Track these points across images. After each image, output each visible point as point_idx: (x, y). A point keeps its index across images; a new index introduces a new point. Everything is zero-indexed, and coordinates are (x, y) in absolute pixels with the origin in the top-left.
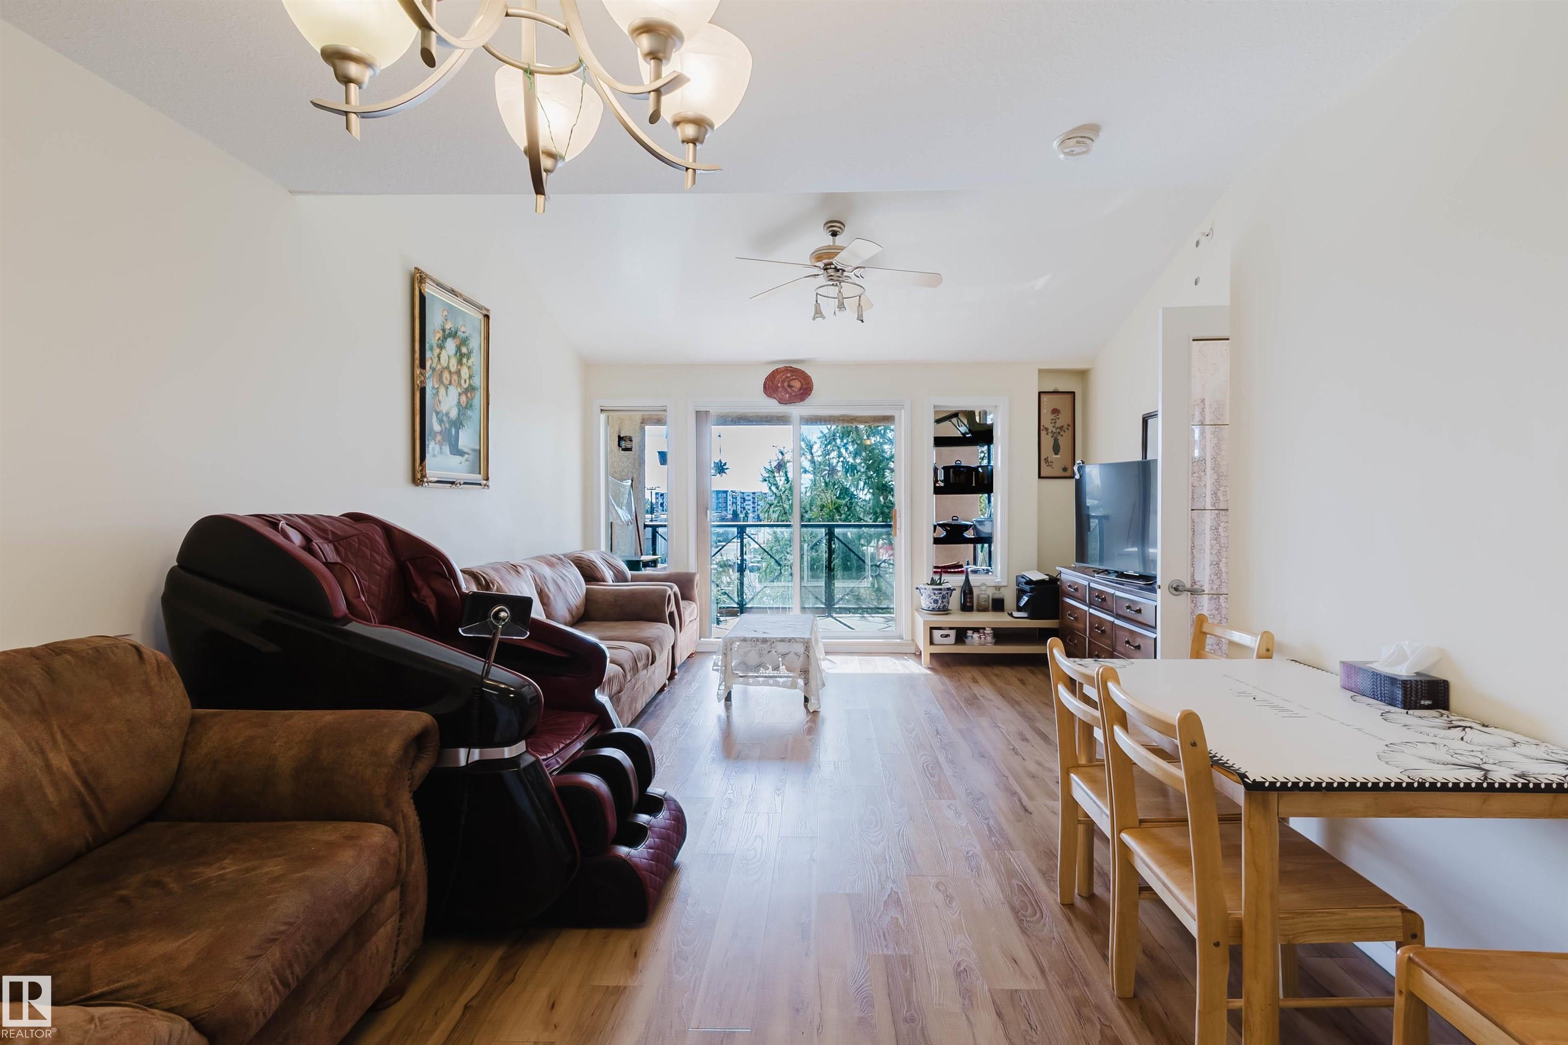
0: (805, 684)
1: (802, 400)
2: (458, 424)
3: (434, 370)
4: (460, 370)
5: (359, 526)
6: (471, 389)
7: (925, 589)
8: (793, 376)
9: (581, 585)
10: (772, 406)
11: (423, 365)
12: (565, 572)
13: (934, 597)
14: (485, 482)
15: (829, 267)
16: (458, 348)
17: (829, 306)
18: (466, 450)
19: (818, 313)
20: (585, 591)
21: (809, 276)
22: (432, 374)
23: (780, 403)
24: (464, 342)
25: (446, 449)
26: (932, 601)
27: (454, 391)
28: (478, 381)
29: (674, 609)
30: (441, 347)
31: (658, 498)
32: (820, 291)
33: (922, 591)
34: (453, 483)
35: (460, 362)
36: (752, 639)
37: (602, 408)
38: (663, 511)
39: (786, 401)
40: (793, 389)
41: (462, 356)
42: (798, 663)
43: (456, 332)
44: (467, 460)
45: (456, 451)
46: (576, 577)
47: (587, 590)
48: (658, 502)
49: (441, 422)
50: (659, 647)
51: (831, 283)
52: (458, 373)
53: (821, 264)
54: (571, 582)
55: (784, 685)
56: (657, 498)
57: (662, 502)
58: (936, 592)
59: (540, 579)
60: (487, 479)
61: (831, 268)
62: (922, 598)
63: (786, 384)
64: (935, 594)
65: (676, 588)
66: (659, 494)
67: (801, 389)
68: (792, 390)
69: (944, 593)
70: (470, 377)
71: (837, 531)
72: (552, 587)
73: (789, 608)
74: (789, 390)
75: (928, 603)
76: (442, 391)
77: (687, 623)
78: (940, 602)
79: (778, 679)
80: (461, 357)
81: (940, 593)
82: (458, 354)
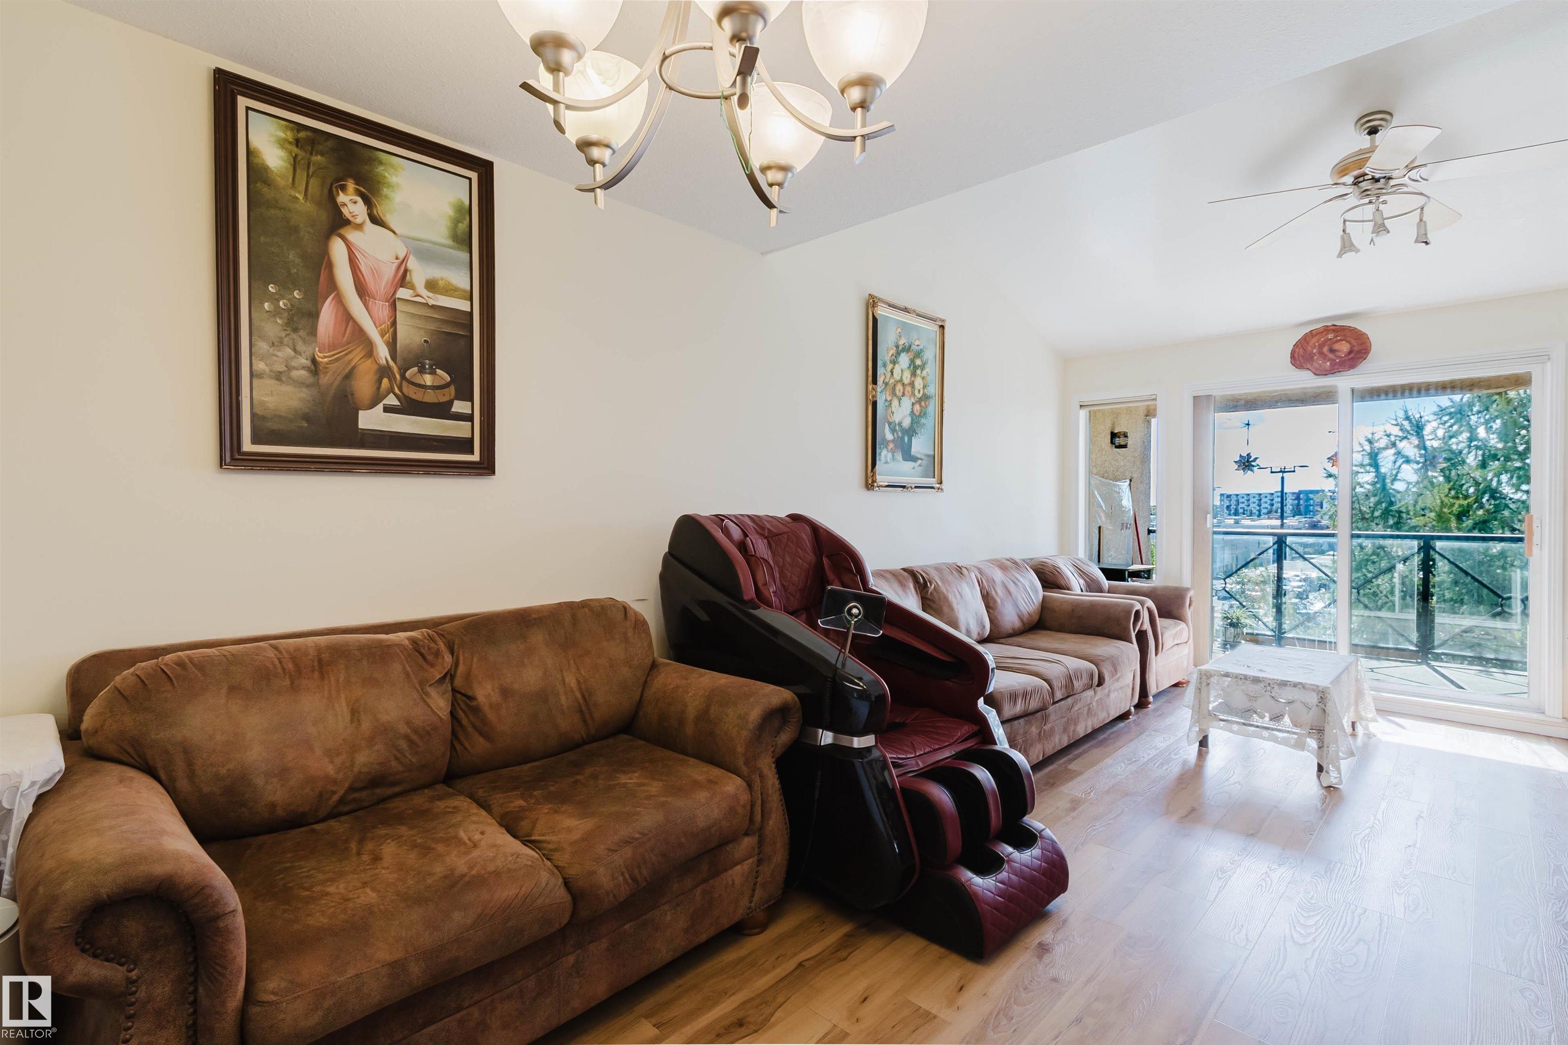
0: (1320, 748)
1: (1352, 366)
2: (911, 432)
3: (886, 384)
4: (913, 382)
5: (796, 524)
6: (926, 398)
8: (1337, 337)
9: (1036, 591)
10: (1305, 380)
11: (875, 382)
12: (1018, 576)
14: (938, 486)
15: (1361, 179)
16: (912, 361)
17: (1360, 234)
18: (919, 456)
19: (1347, 246)
20: (1041, 598)
21: (1331, 200)
22: (885, 388)
23: (1315, 374)
24: (918, 354)
25: (899, 456)
27: (907, 402)
28: (933, 390)
29: (1147, 626)
30: (894, 362)
31: (1223, 500)
32: (1348, 216)
34: (904, 487)
35: (914, 374)
36: (1236, 677)
37: (1081, 404)
38: (1229, 515)
39: (1326, 371)
40: (1337, 353)
41: (916, 368)
42: (1308, 717)
43: (910, 346)
44: (920, 466)
45: (909, 457)
46: (1032, 583)
47: (1044, 597)
48: (1223, 505)
49: (893, 431)
50: (1110, 668)
51: (1367, 200)
52: (912, 384)
53: (1349, 179)
54: (1025, 589)
55: (1284, 742)
56: (1221, 500)
57: (1228, 504)
59: (988, 581)
60: (941, 483)
61: (1364, 180)
63: (1325, 349)
65: (1150, 603)
66: (1225, 496)
67: (1350, 352)
68: (1335, 355)
70: (924, 387)
71: (1439, 545)
72: (1000, 590)
73: (1330, 642)
74: (1331, 356)
76: (895, 402)
77: (1166, 647)
79: (1275, 733)
80: (914, 369)
82: (912, 367)
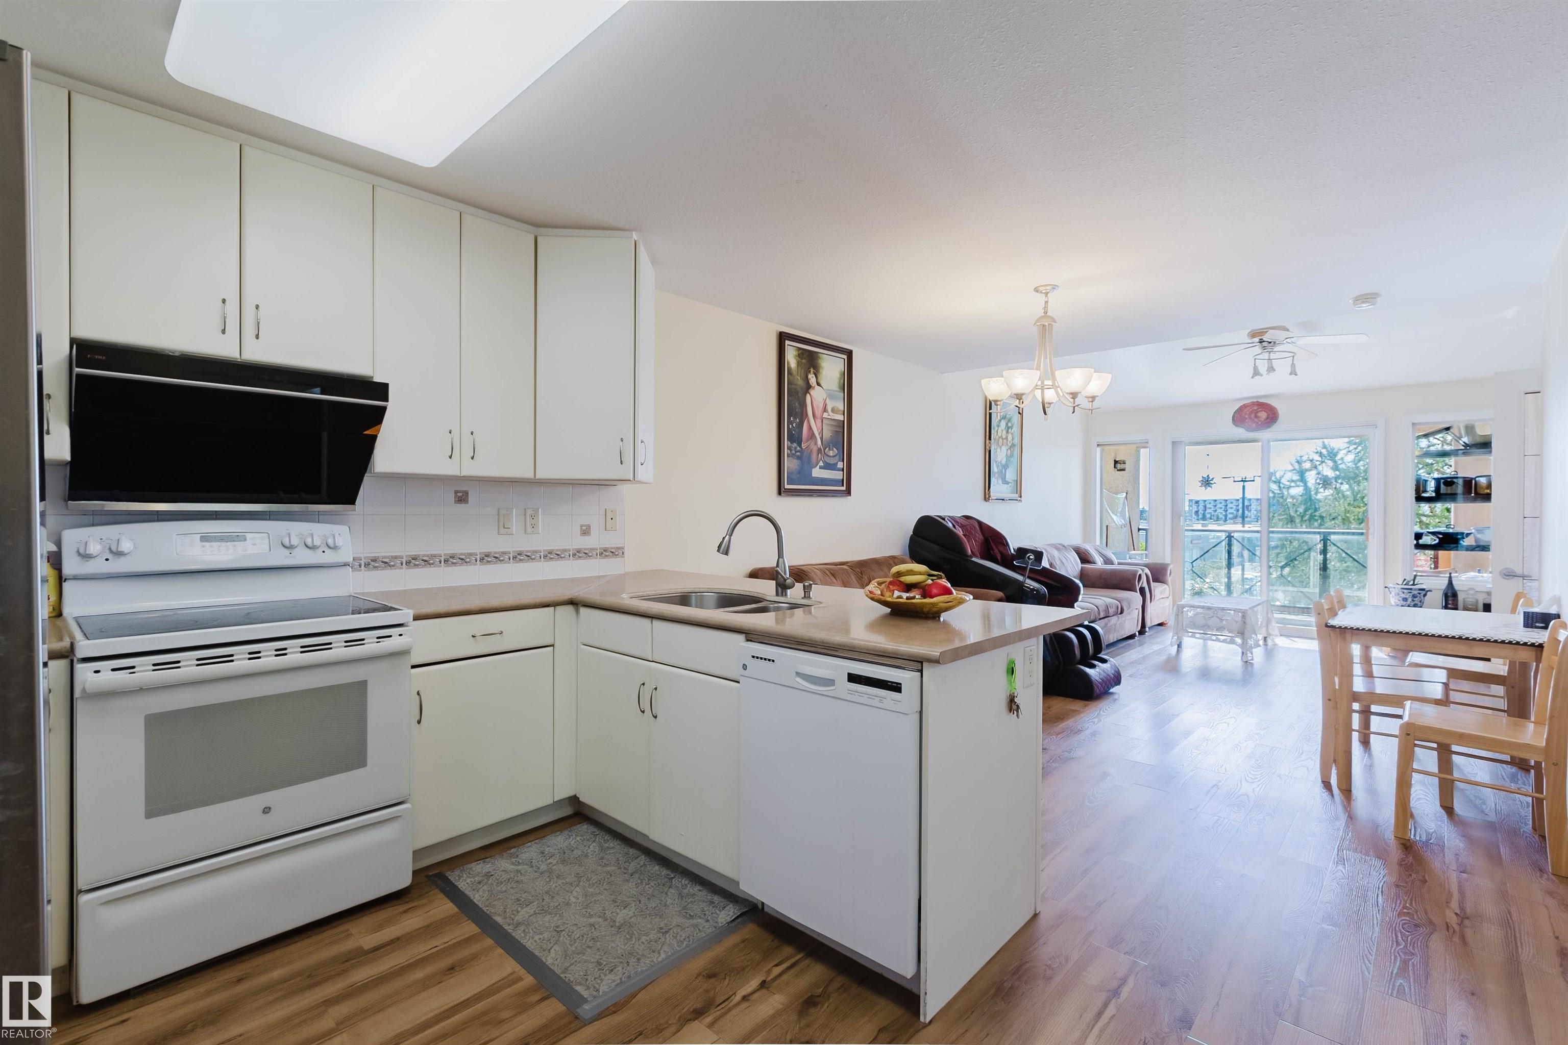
0: (1243, 643)
1: (1269, 427)
2: (1006, 467)
3: (995, 439)
6: (1013, 446)
7: (1394, 588)
8: (1259, 408)
9: (1078, 564)
11: (990, 439)
12: (1067, 555)
13: (1404, 596)
14: (1019, 499)
16: (1007, 424)
18: (1010, 481)
20: (1080, 568)
22: (994, 442)
24: (1009, 420)
25: (1000, 481)
26: (1401, 599)
27: (1004, 449)
28: (1017, 441)
29: (1145, 586)
30: (998, 426)
33: (1391, 589)
34: (1003, 500)
35: (1007, 432)
36: (1199, 607)
37: (1098, 444)
41: (1009, 428)
42: (1236, 627)
43: (1006, 416)
44: (1010, 487)
45: (1005, 482)
46: (1074, 558)
47: (1082, 567)
49: (998, 466)
52: (1007, 438)
54: (1071, 561)
58: (1405, 591)
59: (1051, 556)
60: (1021, 497)
62: (1391, 595)
63: (1253, 416)
64: (1403, 593)
65: (1147, 571)
67: (1267, 418)
69: (1416, 592)
70: (1013, 439)
72: (1058, 562)
75: (1397, 601)
76: (999, 450)
78: (1410, 600)
80: (1008, 428)
81: (1410, 593)
